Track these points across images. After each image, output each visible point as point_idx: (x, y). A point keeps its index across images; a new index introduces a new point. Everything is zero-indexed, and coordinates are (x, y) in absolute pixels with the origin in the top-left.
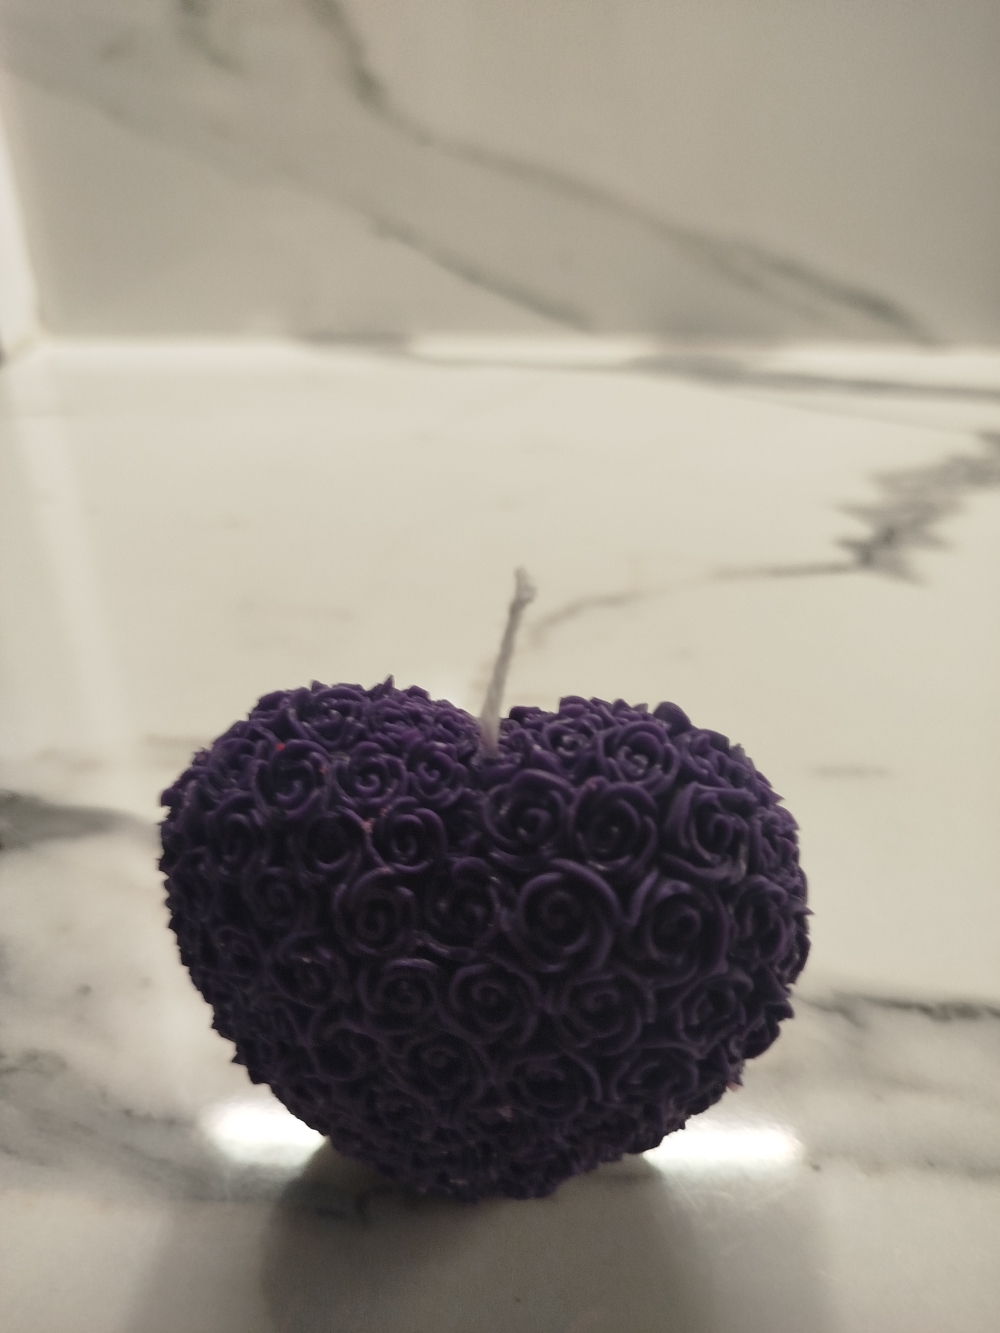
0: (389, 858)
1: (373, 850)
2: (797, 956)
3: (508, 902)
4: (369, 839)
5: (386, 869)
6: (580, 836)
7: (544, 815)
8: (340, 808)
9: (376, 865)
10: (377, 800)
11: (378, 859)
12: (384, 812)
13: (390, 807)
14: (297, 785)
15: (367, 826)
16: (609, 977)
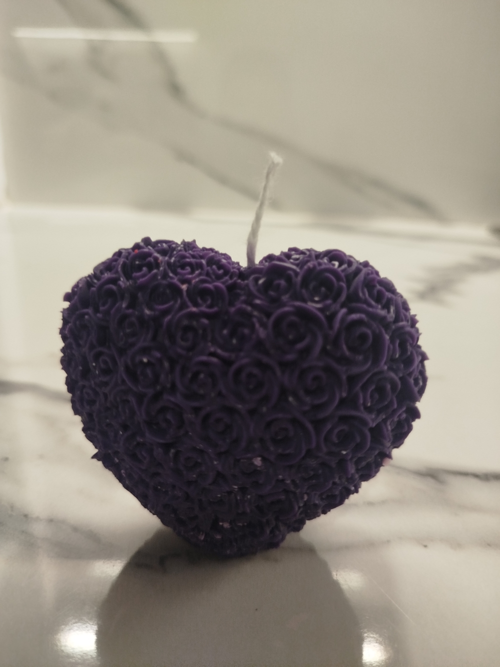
0: (196, 304)
1: (187, 299)
2: (421, 383)
3: (263, 325)
4: (185, 294)
5: (194, 309)
6: (304, 291)
7: (283, 282)
8: (168, 279)
9: (187, 307)
10: (190, 276)
11: (189, 304)
12: (193, 281)
13: (197, 279)
14: (145, 269)
15: (184, 287)
16: (320, 364)
